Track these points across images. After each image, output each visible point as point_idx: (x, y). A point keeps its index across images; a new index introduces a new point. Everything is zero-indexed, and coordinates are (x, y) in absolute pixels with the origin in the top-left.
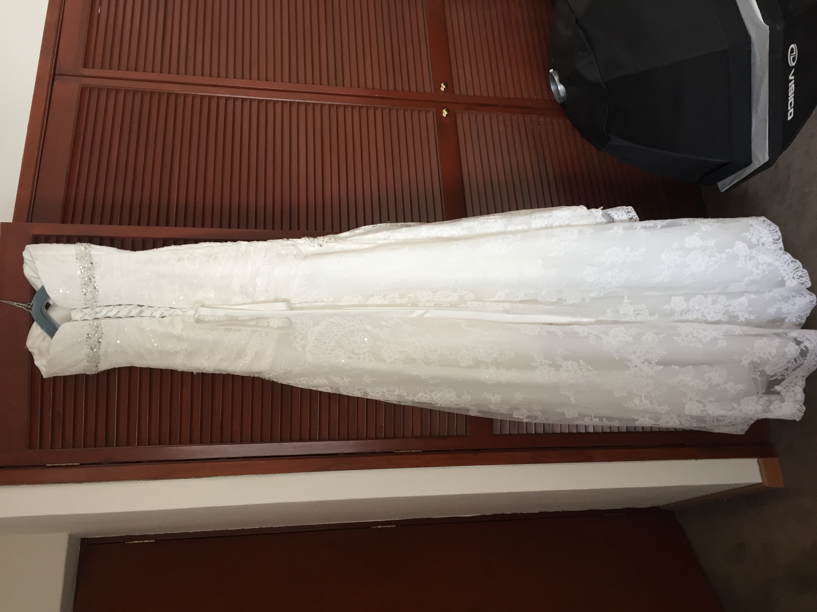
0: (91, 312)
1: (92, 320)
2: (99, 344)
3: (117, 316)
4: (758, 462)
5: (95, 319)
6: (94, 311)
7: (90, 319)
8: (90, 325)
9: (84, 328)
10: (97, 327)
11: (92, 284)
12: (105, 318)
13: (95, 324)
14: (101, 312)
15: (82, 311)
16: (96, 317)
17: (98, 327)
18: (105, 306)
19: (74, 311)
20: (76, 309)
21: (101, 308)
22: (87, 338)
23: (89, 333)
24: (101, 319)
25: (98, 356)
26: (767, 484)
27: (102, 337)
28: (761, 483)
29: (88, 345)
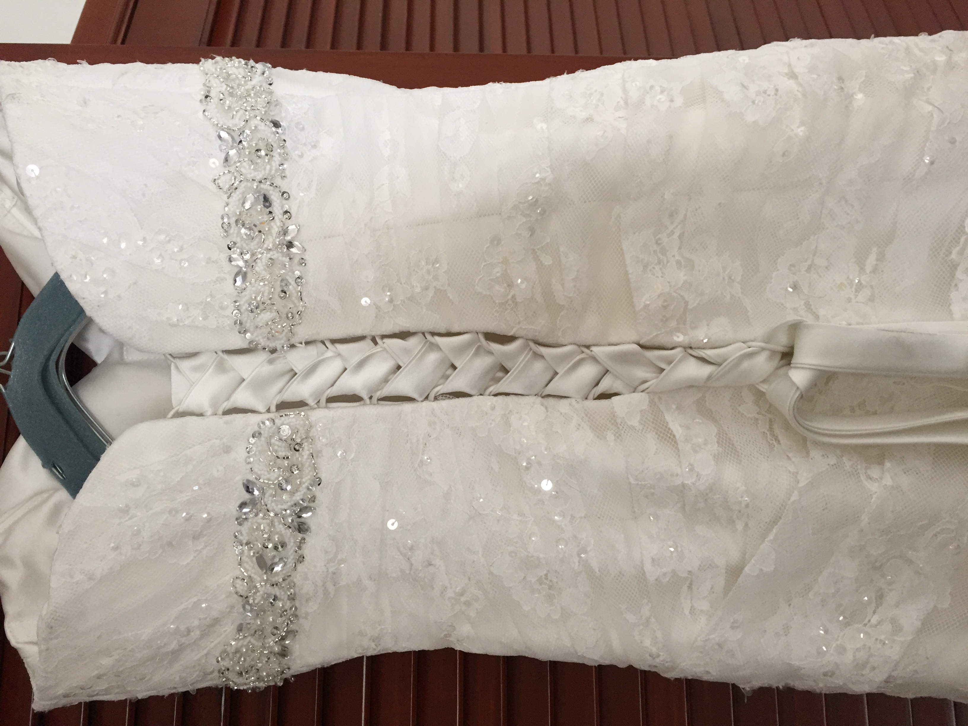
0: (267, 369)
1: (268, 411)
2: (300, 536)
3: (388, 390)
5: (283, 406)
6: (280, 366)
7: (261, 408)
8: (256, 435)
9: (227, 450)
10: (296, 448)
11: (276, 226)
12: (331, 400)
13: (286, 431)
14: (312, 370)
15: (221, 368)
16: (289, 395)
17: (300, 444)
18: (334, 341)
19: (186, 365)
20: (193, 355)
21: (313, 351)
22: (243, 505)
23: (252, 478)
24: (312, 409)
25: (292, 598)
27: (313, 499)
29: (247, 544)
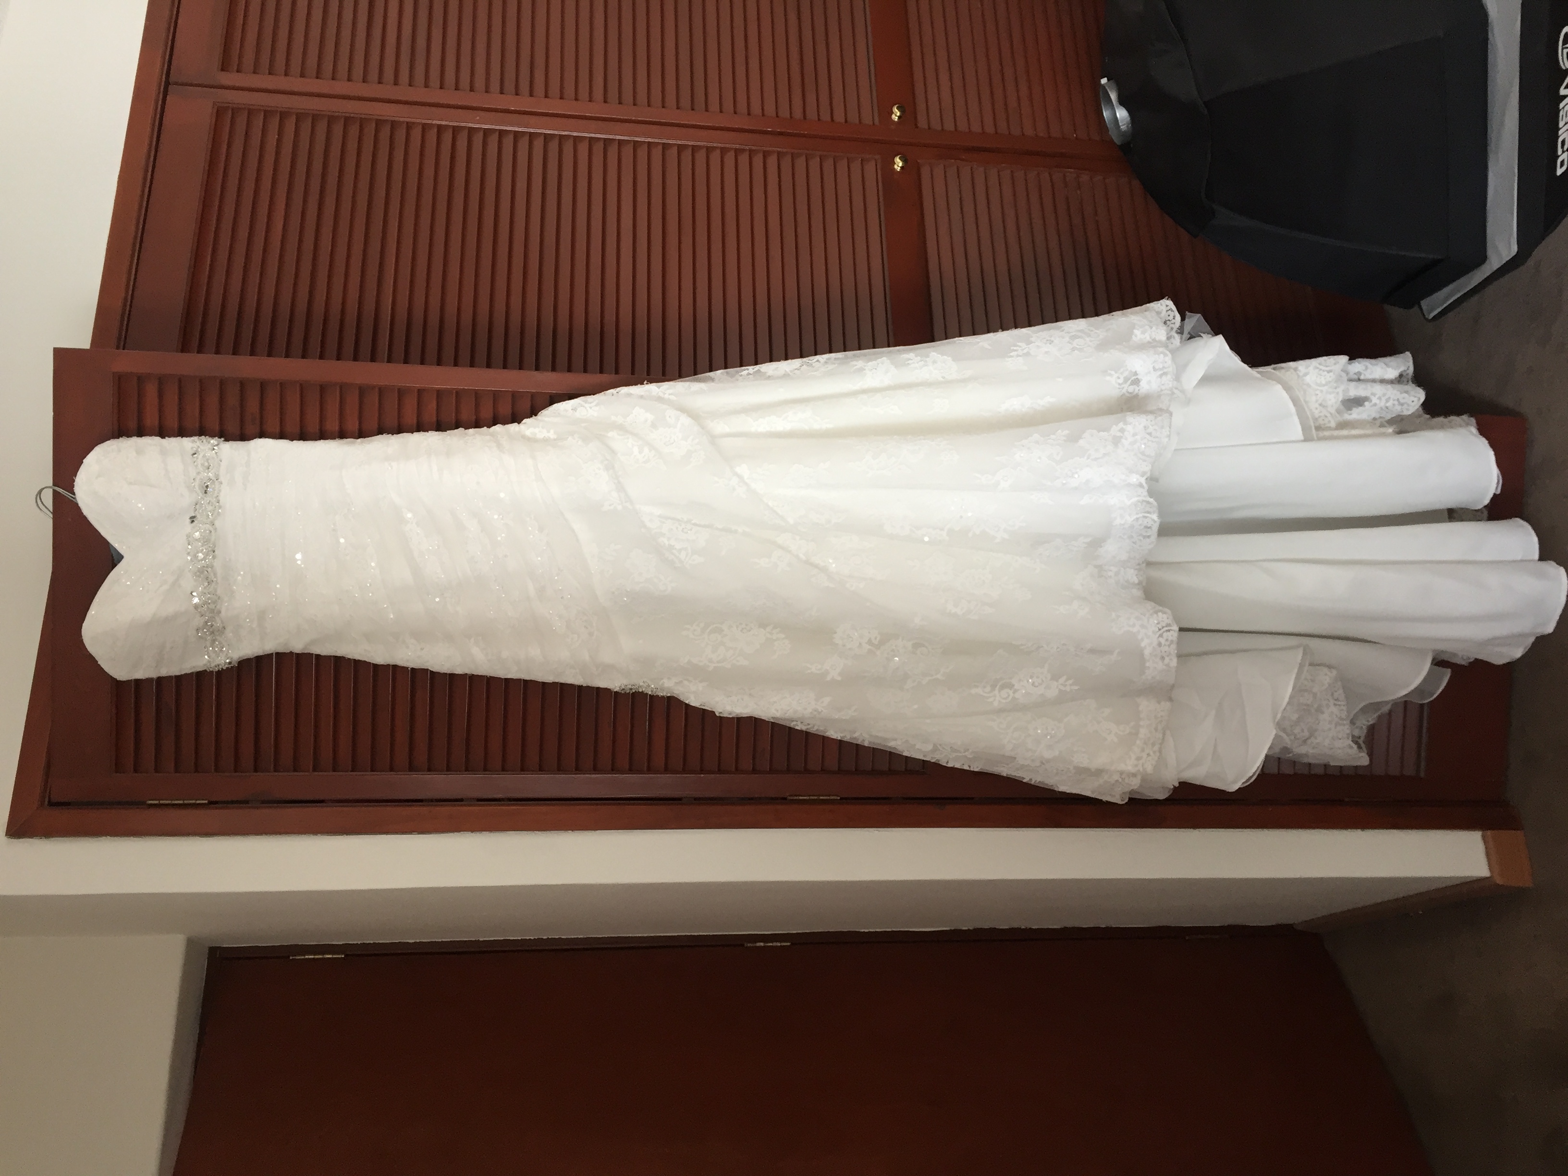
4: (1484, 838)
26: (1499, 881)
28: (1487, 878)
